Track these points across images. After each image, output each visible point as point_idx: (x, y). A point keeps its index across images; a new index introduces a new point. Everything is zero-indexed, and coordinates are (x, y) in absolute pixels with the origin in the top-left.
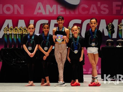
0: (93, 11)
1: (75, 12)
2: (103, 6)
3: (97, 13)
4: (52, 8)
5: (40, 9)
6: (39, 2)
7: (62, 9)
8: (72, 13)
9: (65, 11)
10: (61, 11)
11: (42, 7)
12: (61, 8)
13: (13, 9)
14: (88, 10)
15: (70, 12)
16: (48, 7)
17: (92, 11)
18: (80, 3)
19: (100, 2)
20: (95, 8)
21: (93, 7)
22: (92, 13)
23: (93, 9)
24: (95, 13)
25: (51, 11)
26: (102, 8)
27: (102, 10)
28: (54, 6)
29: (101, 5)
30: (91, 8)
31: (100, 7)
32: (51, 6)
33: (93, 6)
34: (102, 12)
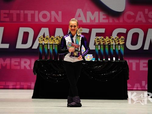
0: (140, 19)
1: (119, 20)
2: (151, 13)
3: (144, 21)
4: (94, 15)
5: (79, 16)
6: (79, 8)
7: (105, 17)
8: (116, 21)
9: (108, 18)
10: (104, 19)
11: (82, 14)
12: (104, 15)
13: (50, 16)
14: (134, 17)
15: (113, 20)
16: (89, 14)
17: (138, 19)
18: (125, 9)
19: (147, 9)
20: (142, 16)
21: (140, 15)
22: (139, 21)
23: (140, 17)
24: (142, 21)
25: (93, 19)
26: (150, 16)
27: (150, 18)
28: (96, 13)
29: (148, 12)
30: (138, 15)
31: (147, 14)
32: (93, 13)
33: (140, 13)
34: (150, 21)
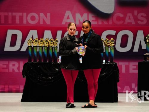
0: (129, 21)
1: (108, 22)
2: (140, 15)
3: (133, 23)
4: (83, 17)
5: (68, 18)
6: (68, 10)
7: (94, 19)
8: (105, 23)
9: (97, 20)
10: (93, 21)
11: (71, 16)
12: (93, 17)
13: (38, 18)
14: (124, 19)
15: (102, 22)
16: (78, 15)
17: (127, 21)
18: (114, 11)
19: (137, 11)
20: (132, 17)
21: (129, 17)
22: (128, 23)
23: (129, 19)
24: (131, 23)
25: (82, 21)
26: (139, 17)
27: (139, 20)
28: (85, 15)
29: (138, 14)
30: (127, 17)
31: (137, 16)
32: (82, 15)
33: (130, 15)
34: (139, 22)
